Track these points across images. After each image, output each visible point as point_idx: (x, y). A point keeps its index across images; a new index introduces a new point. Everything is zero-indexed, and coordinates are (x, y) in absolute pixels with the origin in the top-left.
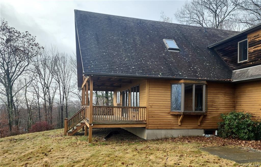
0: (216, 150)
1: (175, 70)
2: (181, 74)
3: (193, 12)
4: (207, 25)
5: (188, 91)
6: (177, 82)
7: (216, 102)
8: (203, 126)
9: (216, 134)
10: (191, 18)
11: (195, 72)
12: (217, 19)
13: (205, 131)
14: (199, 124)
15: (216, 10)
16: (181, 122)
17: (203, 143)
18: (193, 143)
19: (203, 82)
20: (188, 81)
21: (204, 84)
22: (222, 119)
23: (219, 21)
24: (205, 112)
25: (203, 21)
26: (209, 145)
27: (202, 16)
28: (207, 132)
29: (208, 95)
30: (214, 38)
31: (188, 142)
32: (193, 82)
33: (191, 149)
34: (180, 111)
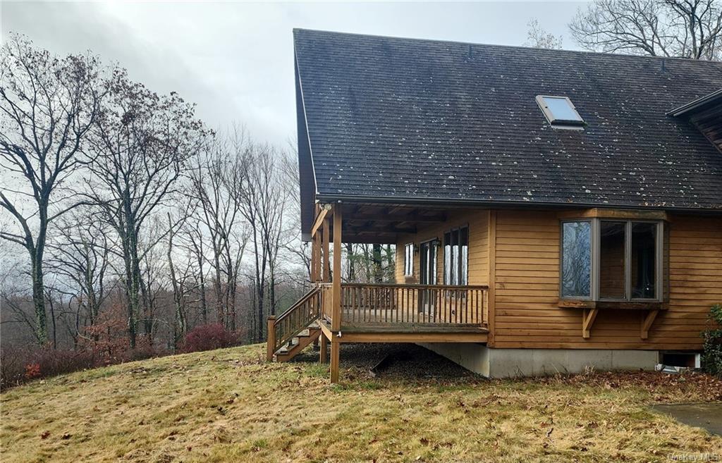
0: (696, 412)
1: (572, 182)
2: (589, 192)
3: (624, 16)
4: (665, 52)
5: (610, 241)
6: (578, 215)
7: (697, 272)
8: (656, 340)
9: (698, 365)
10: (617, 33)
11: (632, 185)
12: (698, 32)
13: (662, 356)
14: (644, 335)
15: (693, 6)
16: (591, 328)
17: (656, 390)
18: (628, 389)
19: (656, 214)
20: (610, 214)
21: (659, 220)
23: (702, 36)
24: (664, 299)
25: (656, 40)
26: (677, 397)
27: (651, 25)
28: (668, 359)
29: (672, 253)
30: (688, 88)
31: (612, 386)
32: (626, 214)
33: (621, 406)
34: (587, 298)
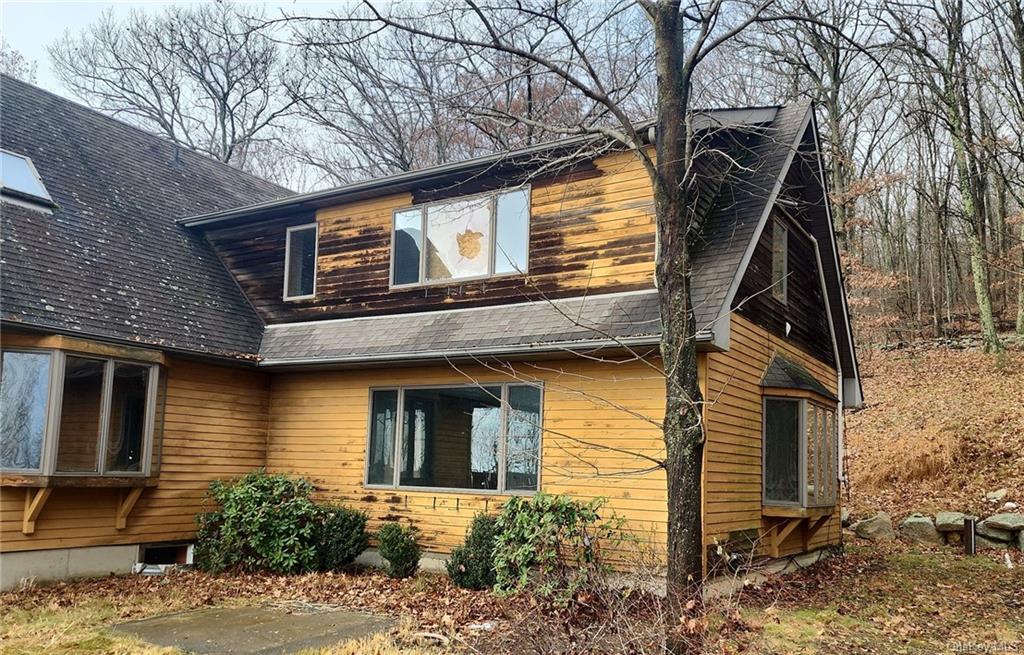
0: (176, 625)
1: (23, 291)
2: (52, 309)
3: (135, 69)
4: (188, 137)
5: (80, 385)
6: (31, 342)
7: (198, 437)
8: (137, 530)
9: (190, 560)
10: (123, 89)
11: (122, 310)
12: (229, 126)
13: (143, 553)
14: (121, 523)
15: (226, 91)
17: (127, 602)
18: (83, 607)
19: (150, 354)
20: (82, 346)
21: (154, 363)
22: (217, 500)
23: (234, 133)
24: (152, 472)
25: (176, 116)
26: (152, 608)
27: (172, 95)
28: (151, 555)
29: (168, 409)
30: (208, 195)
31: (61, 604)
32: (106, 348)
33: (66, 633)
